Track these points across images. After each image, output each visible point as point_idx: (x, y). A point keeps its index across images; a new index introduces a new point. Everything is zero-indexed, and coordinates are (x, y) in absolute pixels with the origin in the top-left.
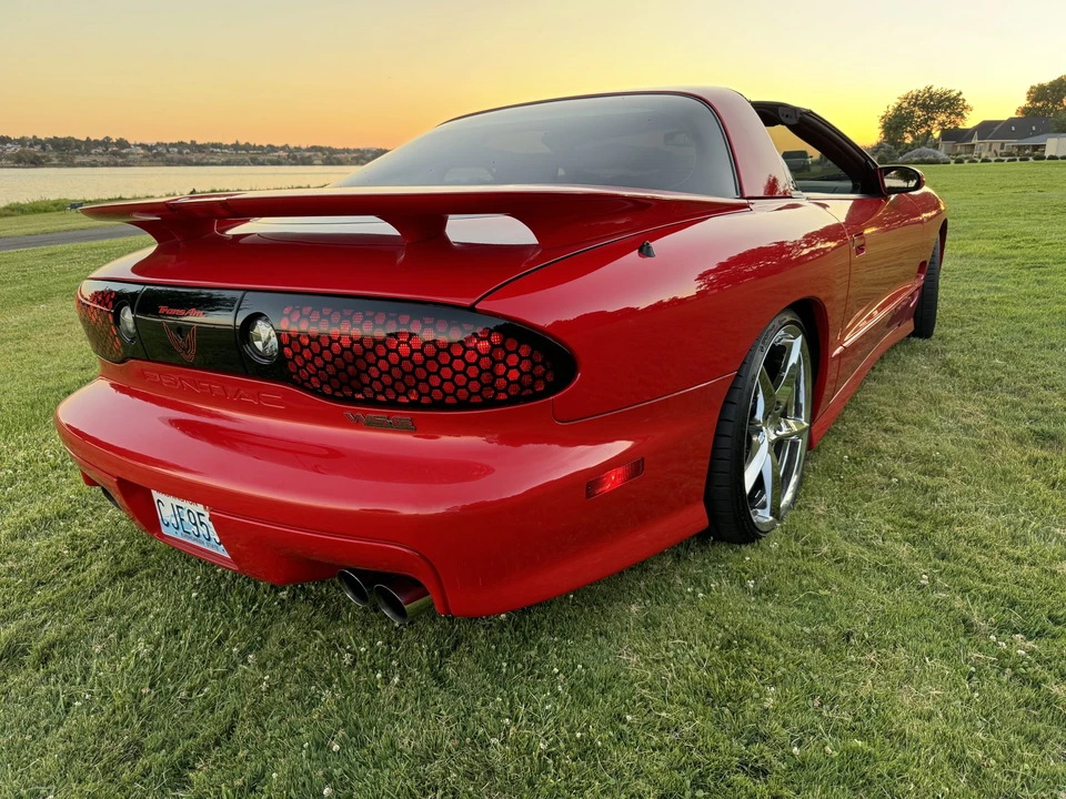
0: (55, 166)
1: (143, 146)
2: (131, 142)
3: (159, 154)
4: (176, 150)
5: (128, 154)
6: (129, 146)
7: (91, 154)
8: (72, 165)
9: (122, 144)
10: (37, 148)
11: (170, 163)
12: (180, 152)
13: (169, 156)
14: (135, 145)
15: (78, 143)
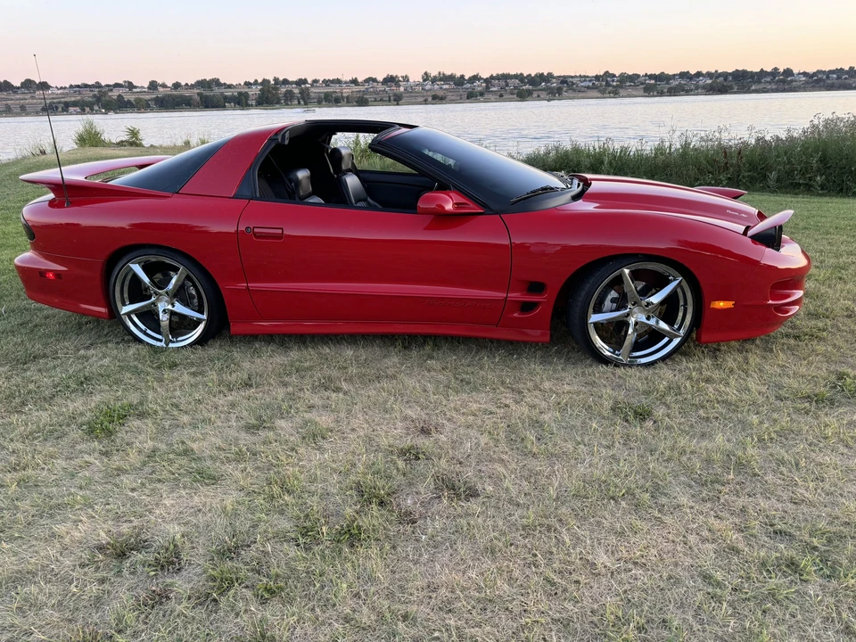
0: (735, 93)
1: (805, 74)
2: (795, 71)
3: (820, 80)
4: (835, 76)
5: (792, 81)
6: (793, 75)
7: (761, 82)
8: (749, 91)
9: (788, 72)
10: (721, 79)
11: (831, 87)
12: (838, 78)
13: (829, 81)
14: (799, 74)
15: (752, 75)
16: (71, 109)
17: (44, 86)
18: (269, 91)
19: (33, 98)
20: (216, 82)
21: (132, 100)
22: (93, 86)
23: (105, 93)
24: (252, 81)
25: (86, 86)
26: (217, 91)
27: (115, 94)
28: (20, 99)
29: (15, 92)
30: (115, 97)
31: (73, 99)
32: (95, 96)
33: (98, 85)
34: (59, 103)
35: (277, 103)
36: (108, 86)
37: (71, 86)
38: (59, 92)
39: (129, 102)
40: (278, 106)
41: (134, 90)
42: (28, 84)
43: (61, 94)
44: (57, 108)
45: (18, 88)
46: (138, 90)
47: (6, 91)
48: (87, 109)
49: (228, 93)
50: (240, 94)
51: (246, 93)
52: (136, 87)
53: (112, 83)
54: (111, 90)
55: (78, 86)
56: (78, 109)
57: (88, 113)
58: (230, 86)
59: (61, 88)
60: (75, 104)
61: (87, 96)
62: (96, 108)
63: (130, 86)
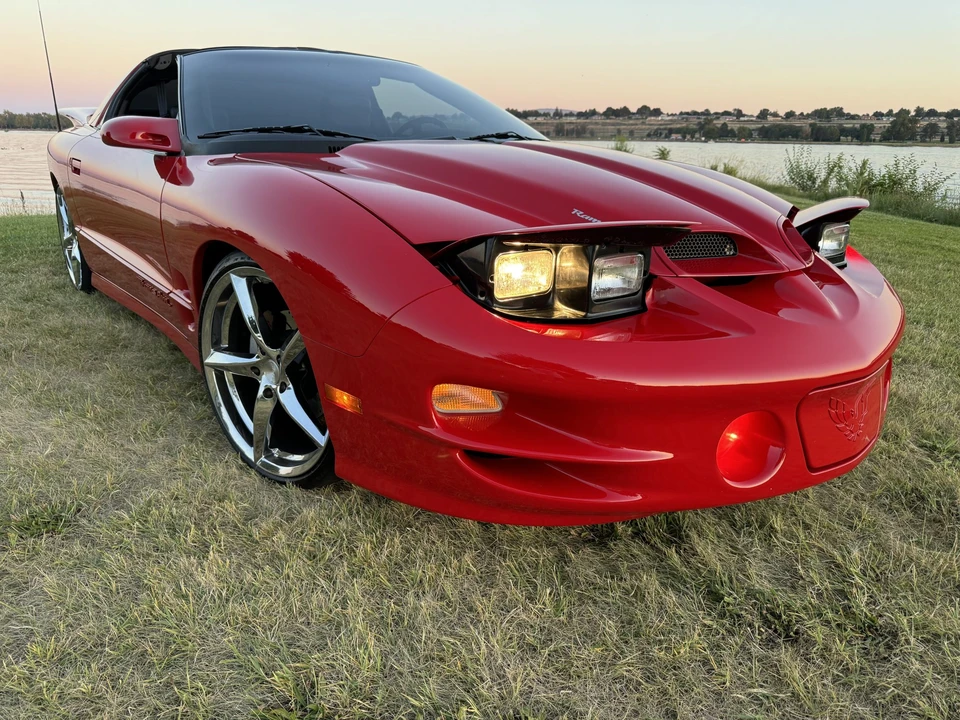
16: (674, 136)
17: (657, 112)
18: (903, 124)
19: (643, 123)
20: (839, 112)
21: (735, 129)
22: (702, 114)
23: (712, 120)
24: (885, 112)
25: (695, 113)
26: (836, 121)
27: (719, 123)
28: (632, 125)
29: (630, 118)
30: (719, 126)
31: (678, 126)
32: (700, 123)
33: (707, 113)
34: (665, 129)
35: (909, 139)
36: (716, 113)
37: (681, 113)
38: (670, 118)
39: (732, 130)
40: (909, 143)
41: (742, 119)
42: (644, 111)
43: (671, 120)
44: (661, 134)
45: (634, 114)
46: (746, 119)
47: (623, 116)
48: (688, 137)
49: (848, 125)
50: (863, 126)
51: (872, 125)
52: (744, 116)
53: (721, 111)
54: (718, 118)
55: (687, 113)
56: (679, 137)
57: (688, 141)
58: (853, 117)
59: (672, 115)
60: (678, 131)
61: (693, 122)
62: (697, 135)
63: (739, 113)
